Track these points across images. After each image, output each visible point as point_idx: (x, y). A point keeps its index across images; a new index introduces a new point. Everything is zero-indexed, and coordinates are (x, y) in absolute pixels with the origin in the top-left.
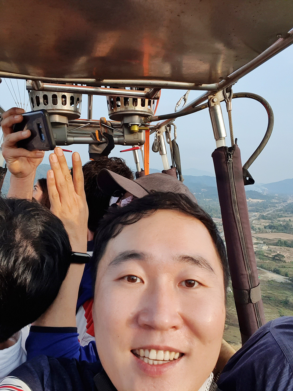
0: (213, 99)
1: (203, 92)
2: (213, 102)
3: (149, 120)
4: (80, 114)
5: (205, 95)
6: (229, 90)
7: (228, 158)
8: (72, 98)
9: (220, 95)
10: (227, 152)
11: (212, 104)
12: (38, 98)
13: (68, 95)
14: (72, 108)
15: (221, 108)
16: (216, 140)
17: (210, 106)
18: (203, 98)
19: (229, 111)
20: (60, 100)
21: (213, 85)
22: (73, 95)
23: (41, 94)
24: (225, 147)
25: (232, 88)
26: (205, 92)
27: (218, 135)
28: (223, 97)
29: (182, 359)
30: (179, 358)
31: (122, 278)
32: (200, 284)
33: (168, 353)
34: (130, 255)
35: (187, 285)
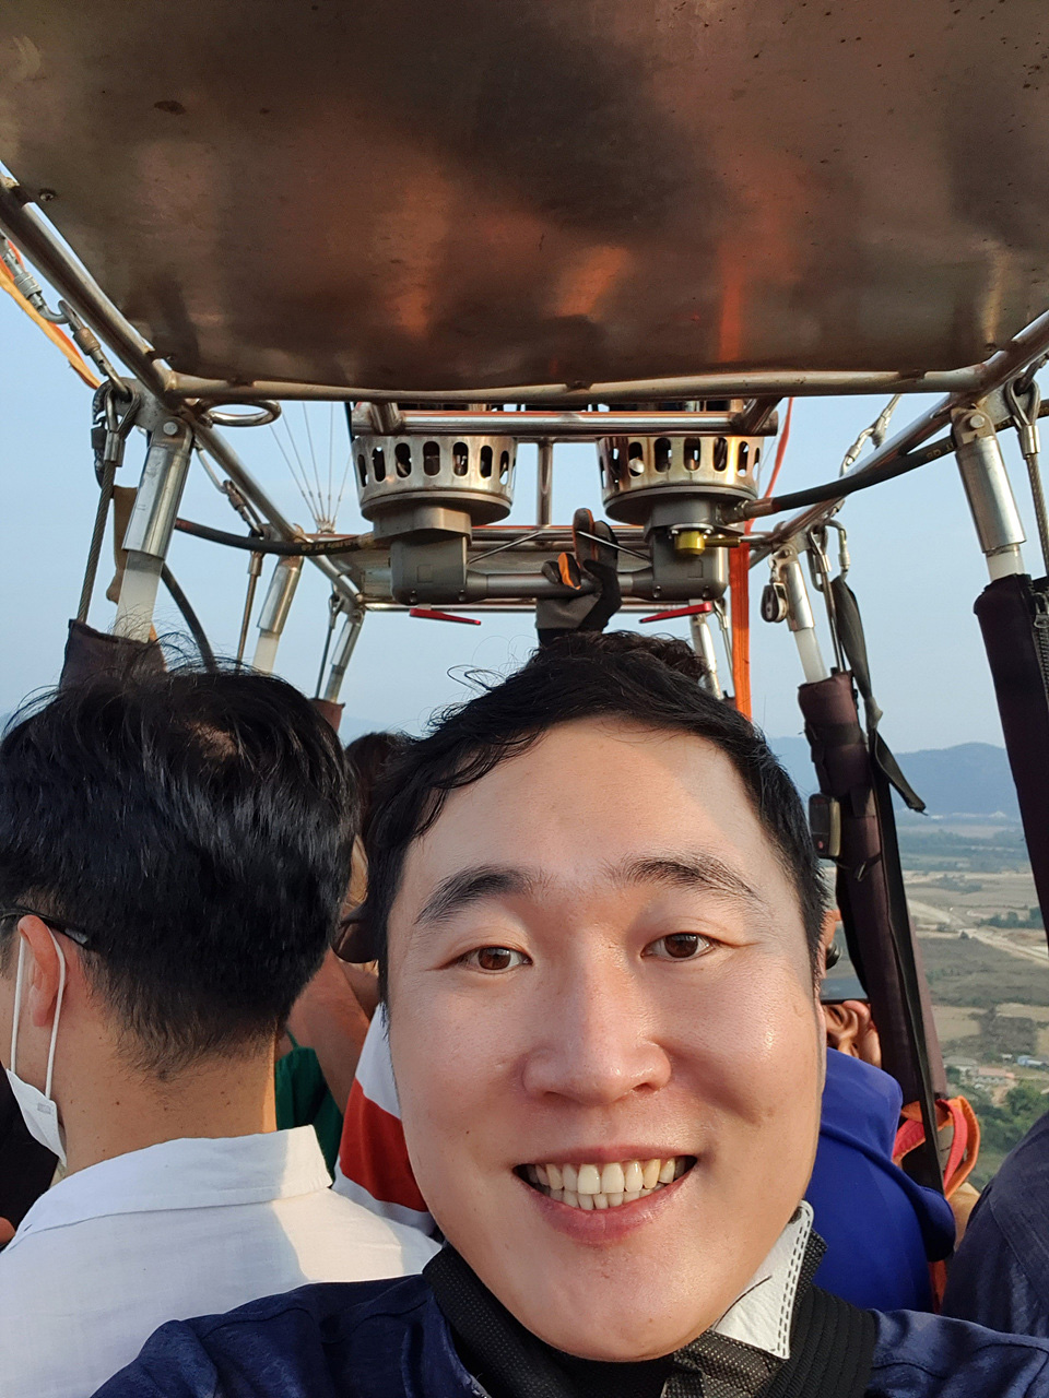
0: (970, 419)
1: (937, 399)
2: (972, 429)
3: (742, 514)
4: (511, 503)
5: (942, 407)
6: (1026, 388)
7: (1036, 614)
8: (486, 453)
9: (991, 406)
10: (1030, 593)
11: (967, 438)
12: (379, 458)
13: (475, 444)
14: (483, 484)
15: (999, 451)
16: (988, 556)
17: (960, 445)
18: (934, 417)
19: (1030, 458)
20: (447, 460)
21: (966, 372)
22: (488, 444)
23: (388, 445)
24: (1024, 578)
25: (1036, 378)
26: (943, 396)
27: (993, 538)
28: (1005, 410)
29: (693, 1178)
30: (674, 1180)
31: (460, 959)
32: (715, 942)
33: (636, 1167)
34: (476, 881)
35: (674, 951)
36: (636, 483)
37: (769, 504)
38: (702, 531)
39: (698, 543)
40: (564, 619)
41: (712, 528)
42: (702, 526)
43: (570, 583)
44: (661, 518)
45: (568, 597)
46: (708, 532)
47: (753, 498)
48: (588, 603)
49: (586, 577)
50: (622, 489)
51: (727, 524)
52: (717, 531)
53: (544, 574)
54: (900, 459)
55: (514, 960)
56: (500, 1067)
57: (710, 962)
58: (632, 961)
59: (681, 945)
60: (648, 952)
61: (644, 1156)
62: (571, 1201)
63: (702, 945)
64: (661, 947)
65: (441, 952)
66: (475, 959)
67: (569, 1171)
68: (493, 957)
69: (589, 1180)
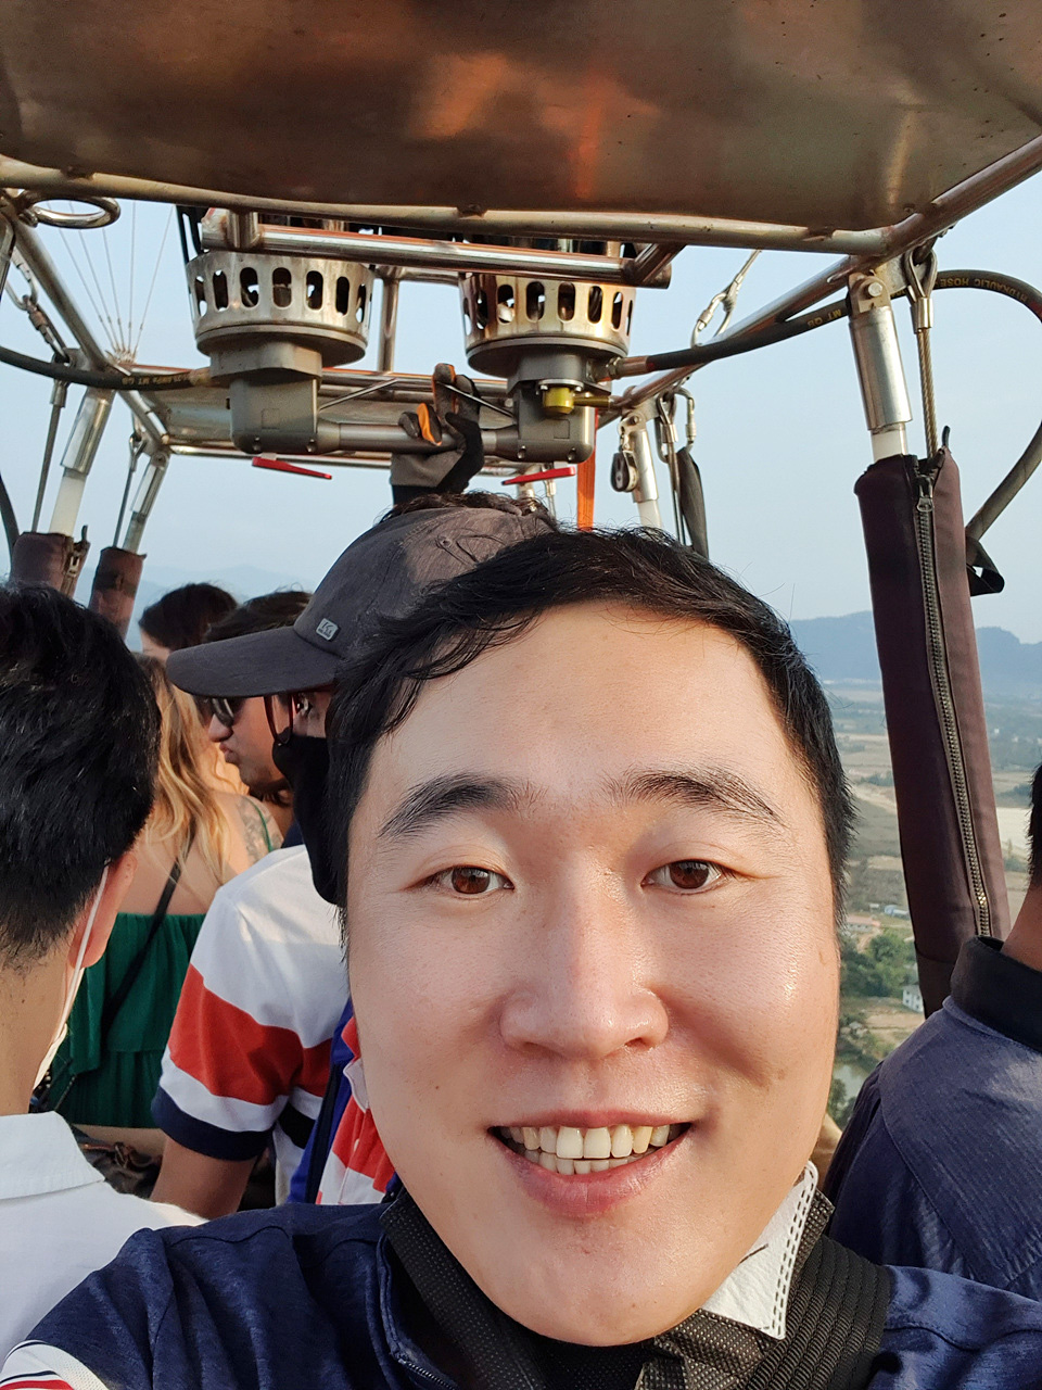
0: (866, 288)
1: (836, 259)
2: (869, 297)
3: (613, 372)
4: (366, 343)
5: (841, 270)
6: (926, 259)
7: (919, 496)
8: (342, 285)
9: (887, 275)
10: (915, 475)
11: (864, 306)
12: (220, 283)
13: (332, 271)
14: (339, 320)
15: (893, 319)
16: (873, 434)
17: (855, 312)
18: (832, 281)
19: (921, 331)
20: (300, 291)
21: (873, 235)
22: (345, 276)
23: (233, 265)
24: (910, 458)
25: (935, 249)
26: (839, 258)
27: (880, 417)
28: (902, 280)
29: (685, 1145)
30: (669, 1141)
31: (431, 880)
32: (726, 870)
33: (625, 1131)
34: (451, 792)
35: (679, 879)
36: (503, 331)
37: (644, 363)
38: (572, 388)
39: (567, 401)
40: (424, 477)
41: (582, 385)
42: (573, 382)
43: (431, 438)
44: (529, 371)
45: (427, 454)
46: (579, 389)
47: (623, 354)
48: (450, 461)
49: (448, 432)
50: (488, 336)
51: (597, 381)
52: (587, 388)
53: (401, 425)
54: (778, 326)
55: (494, 884)
56: (474, 1011)
57: (723, 896)
58: (631, 891)
59: (690, 874)
60: (649, 880)
61: (635, 1122)
62: (548, 1162)
63: (713, 875)
64: (665, 876)
65: (409, 874)
66: (447, 881)
67: (547, 1133)
68: (469, 879)
69: (570, 1144)
